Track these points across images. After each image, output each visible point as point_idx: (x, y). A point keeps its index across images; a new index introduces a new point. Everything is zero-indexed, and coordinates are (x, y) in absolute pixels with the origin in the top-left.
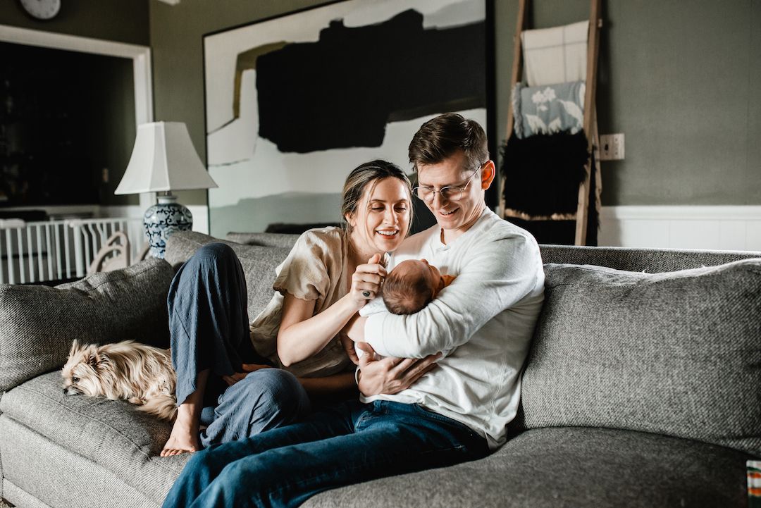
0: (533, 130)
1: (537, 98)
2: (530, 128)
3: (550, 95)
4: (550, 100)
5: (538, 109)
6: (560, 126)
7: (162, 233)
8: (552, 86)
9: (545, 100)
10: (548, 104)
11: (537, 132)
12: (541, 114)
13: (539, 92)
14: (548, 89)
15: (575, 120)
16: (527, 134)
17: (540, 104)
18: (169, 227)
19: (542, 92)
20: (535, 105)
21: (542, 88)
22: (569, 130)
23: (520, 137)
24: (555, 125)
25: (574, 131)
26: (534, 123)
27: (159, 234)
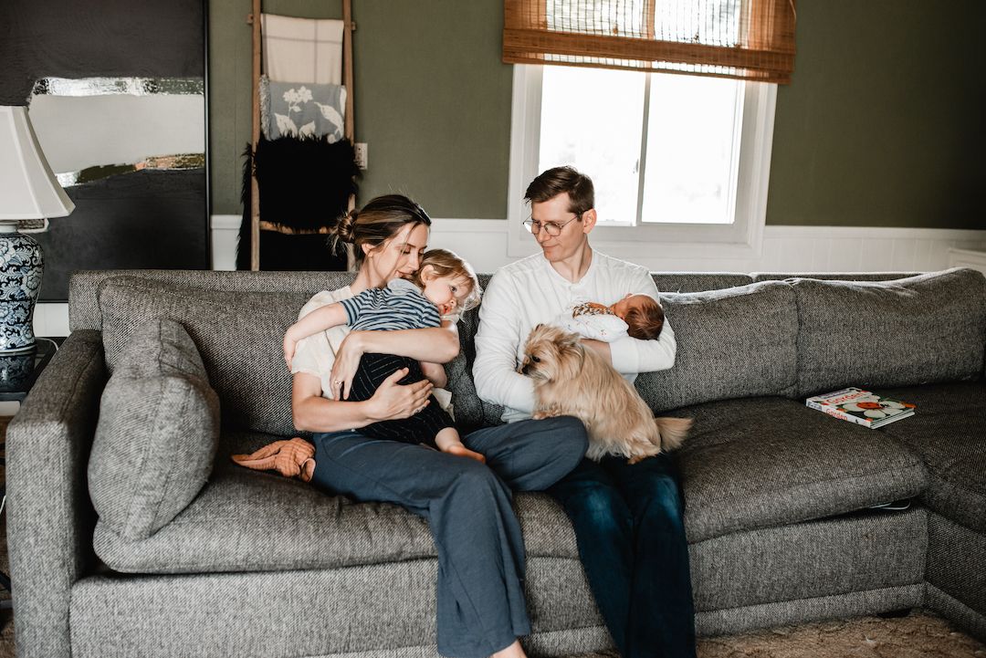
0: (282, 132)
1: (290, 96)
2: (279, 129)
3: (306, 95)
4: (306, 101)
5: (290, 108)
6: (314, 131)
7: (24, 280)
8: (308, 86)
9: (299, 100)
10: (301, 104)
11: (286, 135)
12: (293, 116)
13: (292, 90)
14: (303, 89)
15: (334, 127)
16: (274, 136)
17: (293, 104)
18: (34, 269)
19: (296, 91)
20: (287, 103)
21: (296, 86)
22: (325, 137)
23: (268, 138)
24: (308, 130)
25: (332, 139)
26: (284, 125)
27: (20, 281)
